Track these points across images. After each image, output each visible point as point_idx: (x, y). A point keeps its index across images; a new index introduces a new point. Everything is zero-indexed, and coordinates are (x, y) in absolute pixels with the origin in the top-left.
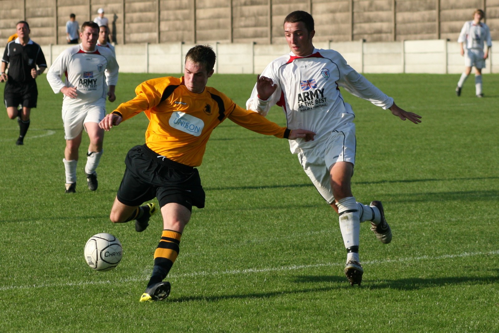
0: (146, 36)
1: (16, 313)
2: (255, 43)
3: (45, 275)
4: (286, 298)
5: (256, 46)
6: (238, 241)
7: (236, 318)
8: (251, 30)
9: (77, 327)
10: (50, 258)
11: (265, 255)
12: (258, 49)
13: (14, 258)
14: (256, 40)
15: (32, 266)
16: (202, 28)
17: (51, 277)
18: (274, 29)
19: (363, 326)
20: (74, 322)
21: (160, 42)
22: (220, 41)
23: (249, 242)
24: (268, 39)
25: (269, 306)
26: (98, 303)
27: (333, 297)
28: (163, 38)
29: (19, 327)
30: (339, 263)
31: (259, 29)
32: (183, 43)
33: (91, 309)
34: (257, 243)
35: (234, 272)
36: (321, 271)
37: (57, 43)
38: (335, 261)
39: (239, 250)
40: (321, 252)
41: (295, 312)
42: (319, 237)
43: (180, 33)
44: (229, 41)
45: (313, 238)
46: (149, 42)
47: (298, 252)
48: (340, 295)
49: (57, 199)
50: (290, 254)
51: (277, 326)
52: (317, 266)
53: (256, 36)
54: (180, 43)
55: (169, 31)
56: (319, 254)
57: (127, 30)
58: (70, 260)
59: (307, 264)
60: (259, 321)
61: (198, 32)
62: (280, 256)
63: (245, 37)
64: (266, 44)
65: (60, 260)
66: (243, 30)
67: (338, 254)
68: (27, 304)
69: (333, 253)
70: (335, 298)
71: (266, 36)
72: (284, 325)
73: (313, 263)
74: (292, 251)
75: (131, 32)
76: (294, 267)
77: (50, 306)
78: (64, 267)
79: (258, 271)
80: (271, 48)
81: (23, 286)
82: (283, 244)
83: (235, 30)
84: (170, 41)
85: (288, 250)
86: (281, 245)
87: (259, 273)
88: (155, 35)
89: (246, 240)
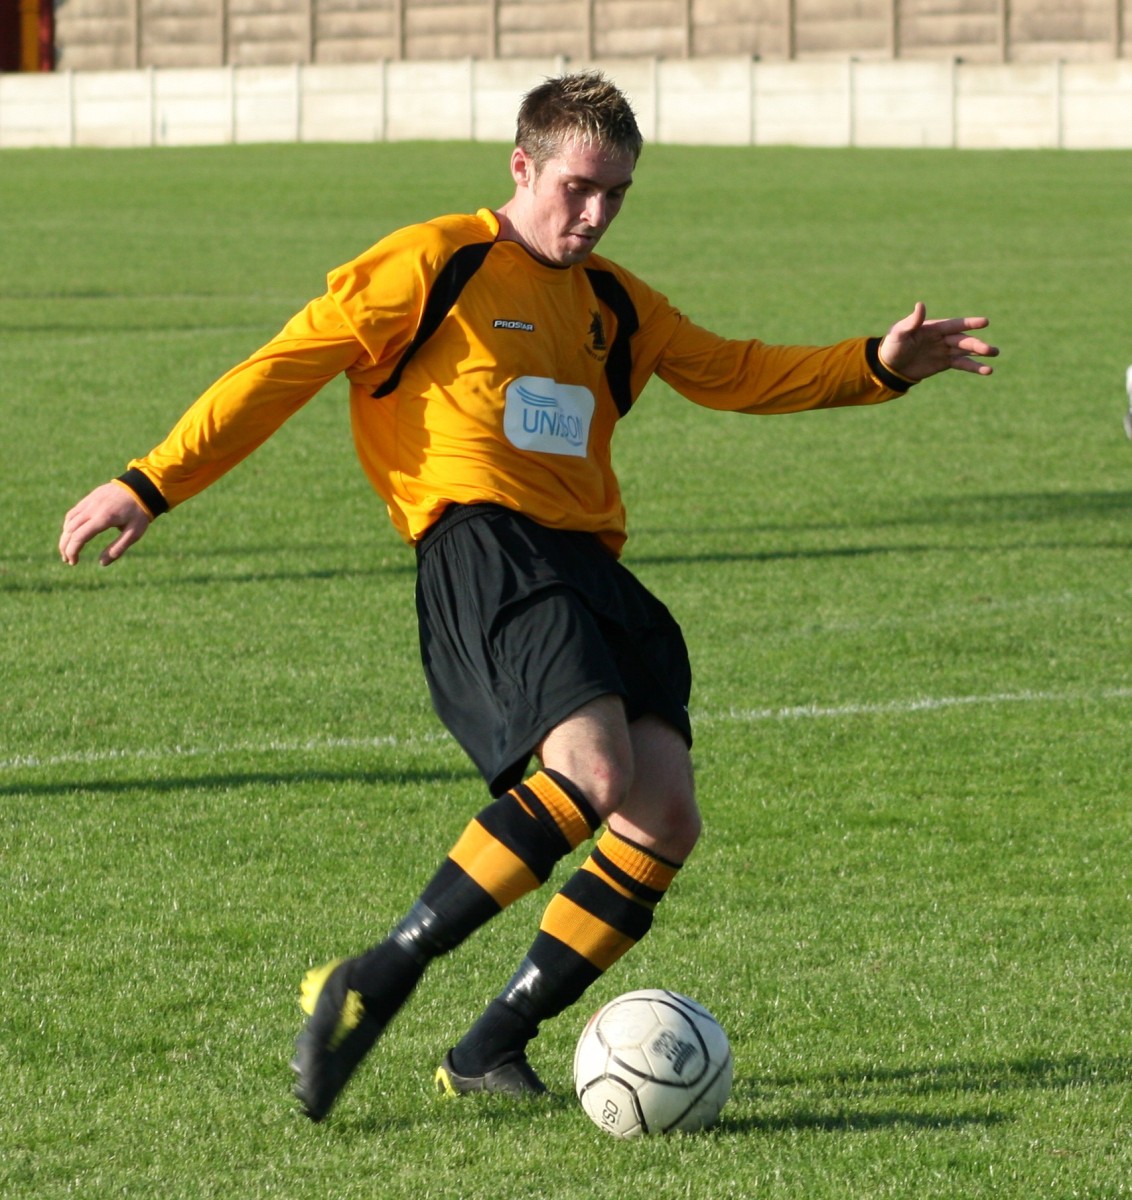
0: (653, 38)
1: (105, 828)
2: (959, 61)
3: (217, 720)
4: (882, 790)
5: (964, 70)
6: (787, 625)
7: (725, 847)
8: (949, 25)
9: (270, 867)
10: (248, 669)
11: (854, 667)
12: (968, 77)
13: (141, 670)
14: (963, 51)
15: (188, 693)
16: (814, 17)
17: (234, 726)
18: (1016, 20)
19: (1078, 873)
20: (263, 856)
21: (692, 52)
22: (863, 54)
23: (816, 629)
24: (996, 50)
25: (829, 814)
26: (347, 801)
27: (1014, 791)
28: (703, 44)
29: (105, 868)
30: (1057, 693)
31: (973, 21)
32: (757, 58)
33: (321, 817)
34: (838, 634)
35: (751, 716)
36: (999, 714)
37: (404, 55)
38: (1046, 687)
39: (782, 652)
40: (1012, 660)
41: (895, 831)
42: (1018, 617)
43: (749, 29)
44: (887, 52)
45: (999, 621)
46: (662, 55)
47: (947, 659)
48: (1037, 782)
49: (312, 500)
50: (924, 664)
51: (835, 871)
52: (991, 699)
53: (963, 38)
54: (747, 60)
55: (719, 23)
56: (1008, 665)
57: (601, 22)
58: (299, 675)
59: (965, 694)
60: (787, 856)
61: (801, 28)
62: (896, 671)
63: (931, 41)
64: (990, 62)
65: (271, 675)
66: (928, 24)
67: (1061, 666)
68: (147, 803)
69: (1046, 664)
70: (1019, 793)
71: (993, 41)
72: (853, 868)
73: (984, 691)
74: (931, 658)
75: (612, 27)
76: (926, 703)
77: (207, 808)
78: (275, 696)
79: (822, 712)
80: (1004, 75)
81: (147, 750)
82: (909, 635)
83: (905, 23)
84: (719, 51)
85: (921, 652)
86: (904, 641)
87: (823, 718)
88: (679, 35)
89: (806, 625)
